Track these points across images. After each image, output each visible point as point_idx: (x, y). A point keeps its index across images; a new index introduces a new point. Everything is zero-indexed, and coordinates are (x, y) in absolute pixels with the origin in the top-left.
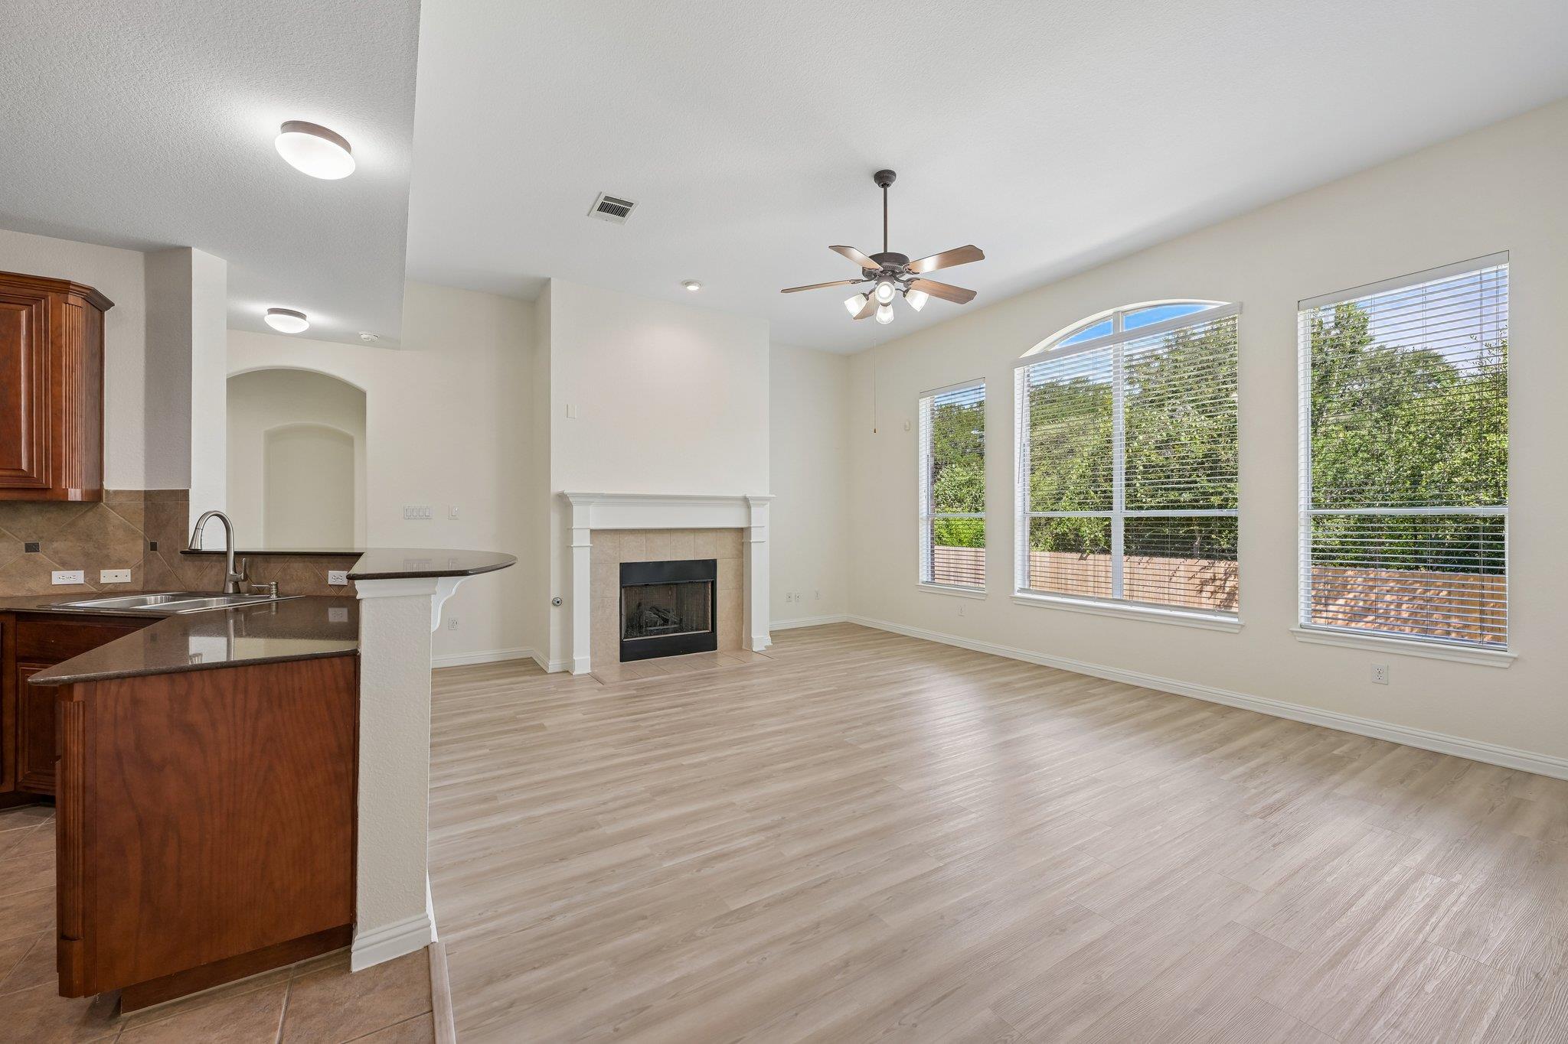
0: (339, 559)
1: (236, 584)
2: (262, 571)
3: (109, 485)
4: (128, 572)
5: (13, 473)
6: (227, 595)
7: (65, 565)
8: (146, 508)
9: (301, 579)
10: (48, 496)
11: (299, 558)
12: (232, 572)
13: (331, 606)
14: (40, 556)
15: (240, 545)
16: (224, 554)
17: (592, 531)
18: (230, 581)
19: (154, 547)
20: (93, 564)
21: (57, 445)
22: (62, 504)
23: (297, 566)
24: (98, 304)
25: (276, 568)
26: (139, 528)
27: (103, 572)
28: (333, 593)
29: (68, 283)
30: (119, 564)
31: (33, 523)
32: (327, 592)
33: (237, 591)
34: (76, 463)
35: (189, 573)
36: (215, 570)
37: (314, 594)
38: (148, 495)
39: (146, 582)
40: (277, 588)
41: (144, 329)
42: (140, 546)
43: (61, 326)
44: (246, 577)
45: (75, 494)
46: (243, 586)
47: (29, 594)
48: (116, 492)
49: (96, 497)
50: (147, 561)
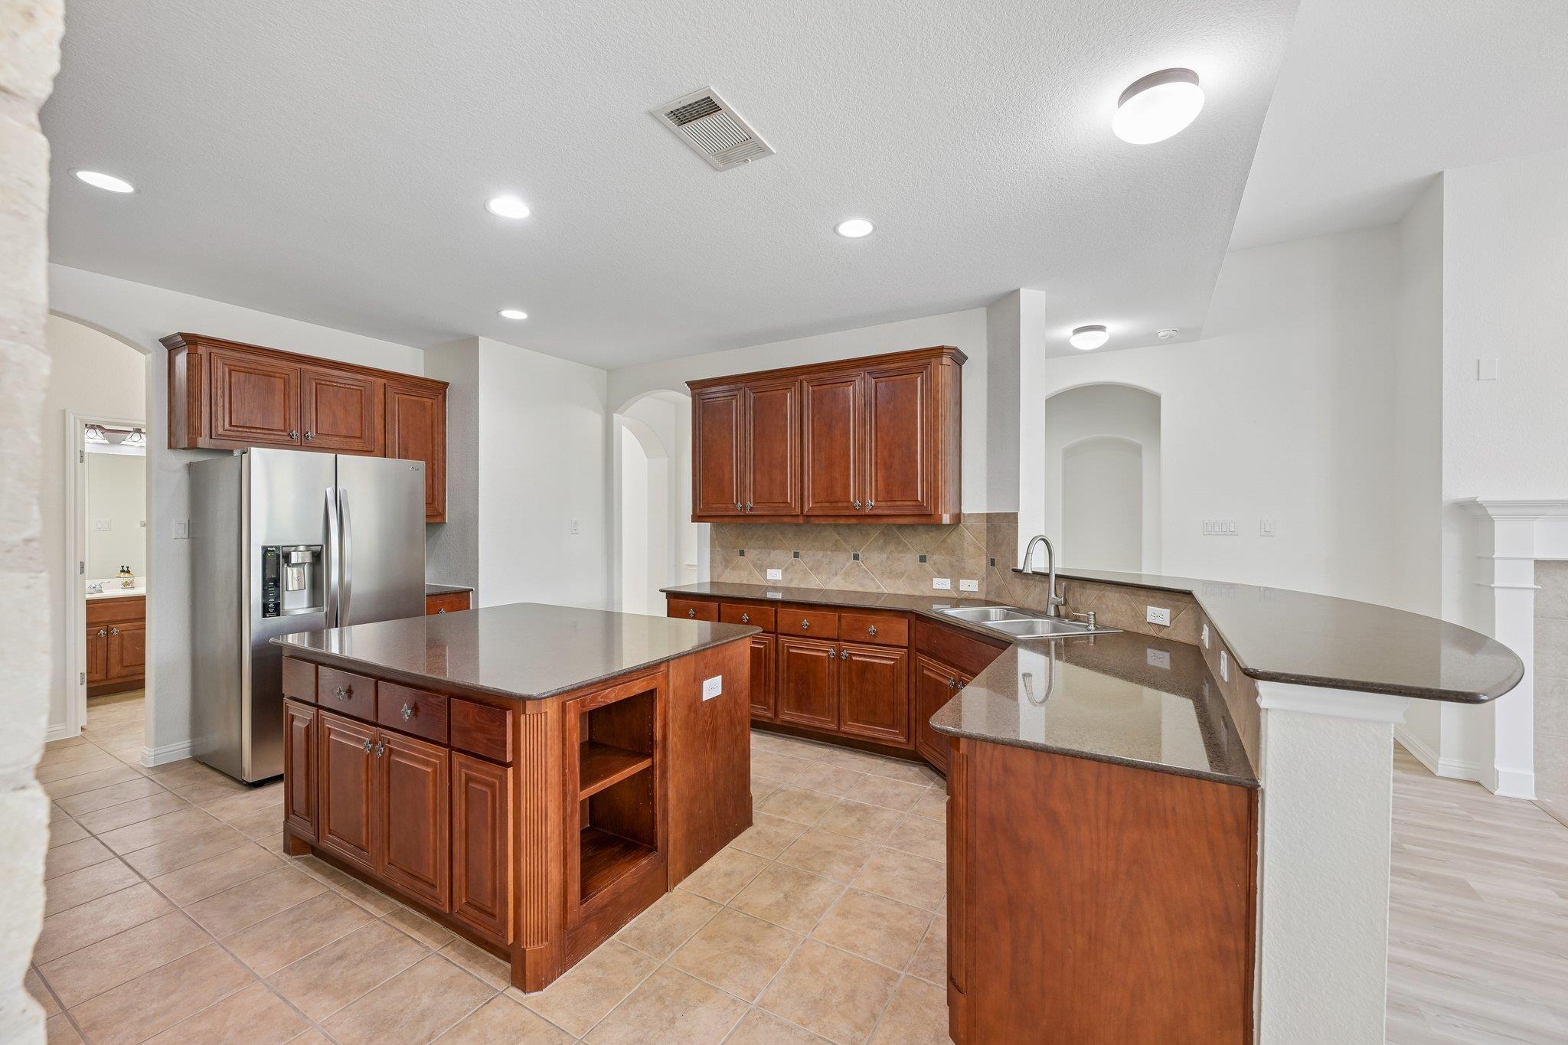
0: (1159, 594)
1: (1057, 607)
2: (1079, 596)
3: (965, 510)
4: (976, 582)
5: (914, 503)
6: (1049, 617)
7: (941, 574)
8: (988, 528)
9: (1116, 612)
10: (931, 520)
11: (1114, 588)
12: (1053, 596)
13: (1149, 647)
14: (927, 565)
15: (1060, 567)
16: (1047, 575)
17: (1537, 562)
18: (1052, 603)
19: (993, 562)
20: (957, 573)
21: (936, 480)
22: (939, 526)
23: (1113, 597)
24: (959, 358)
25: (1091, 595)
26: (983, 545)
27: (962, 582)
28: (1152, 633)
29: (942, 348)
30: (971, 576)
31: (922, 540)
32: (1144, 630)
33: (1058, 615)
34: (947, 492)
35: (1019, 593)
36: (1038, 590)
37: (1131, 630)
38: (989, 517)
39: (988, 593)
40: (1095, 618)
41: (986, 373)
42: (984, 561)
43: (938, 384)
44: (1066, 603)
45: (946, 519)
46: (1062, 610)
47: (921, 594)
48: (970, 515)
49: (958, 518)
50: (988, 574)
